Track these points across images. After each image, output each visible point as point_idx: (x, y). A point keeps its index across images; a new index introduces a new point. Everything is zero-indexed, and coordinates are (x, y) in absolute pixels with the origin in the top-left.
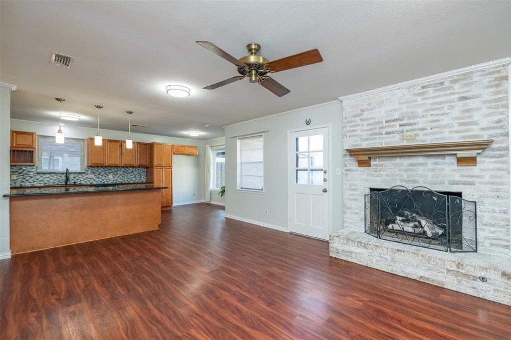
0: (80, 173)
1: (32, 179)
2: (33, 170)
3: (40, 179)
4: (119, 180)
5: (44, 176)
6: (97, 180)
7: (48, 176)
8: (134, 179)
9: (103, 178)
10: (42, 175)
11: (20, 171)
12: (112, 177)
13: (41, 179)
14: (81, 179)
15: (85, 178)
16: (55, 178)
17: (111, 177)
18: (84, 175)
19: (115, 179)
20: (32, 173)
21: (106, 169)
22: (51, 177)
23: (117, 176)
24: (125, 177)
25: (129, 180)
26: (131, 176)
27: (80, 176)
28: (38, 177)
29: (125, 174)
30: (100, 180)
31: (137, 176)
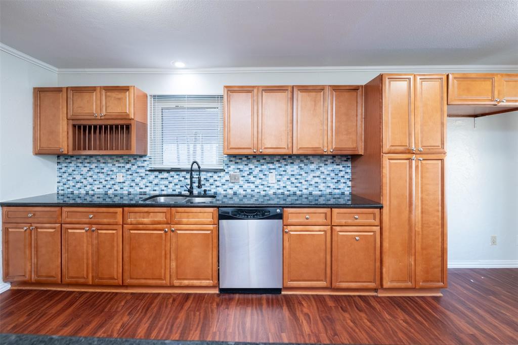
0: (215, 171)
1: (144, 181)
2: (145, 164)
3: (154, 183)
4: (289, 188)
5: (160, 176)
6: (246, 186)
7: (165, 175)
8: (321, 187)
9: (258, 182)
10: (157, 173)
11: (128, 166)
12: (275, 181)
13: (156, 181)
14: (218, 183)
15: (223, 181)
16: (176, 181)
17: (272, 178)
18: (222, 174)
19: (281, 183)
20: (143, 170)
21: (262, 161)
22: (170, 179)
23: (285, 178)
24: (303, 181)
25: (311, 189)
26: (317, 180)
27: (216, 177)
28: (152, 176)
29: (302, 172)
30: (252, 186)
31: (329, 178)
